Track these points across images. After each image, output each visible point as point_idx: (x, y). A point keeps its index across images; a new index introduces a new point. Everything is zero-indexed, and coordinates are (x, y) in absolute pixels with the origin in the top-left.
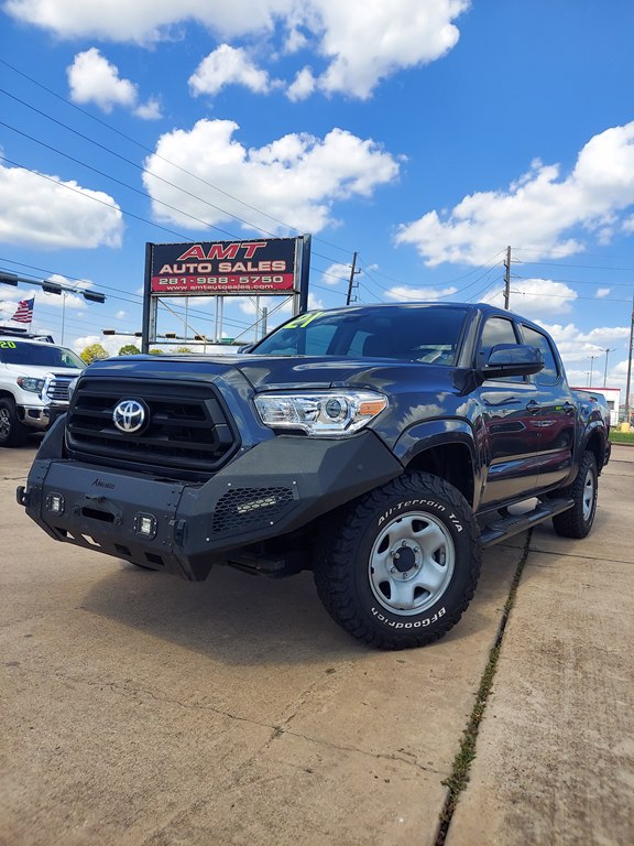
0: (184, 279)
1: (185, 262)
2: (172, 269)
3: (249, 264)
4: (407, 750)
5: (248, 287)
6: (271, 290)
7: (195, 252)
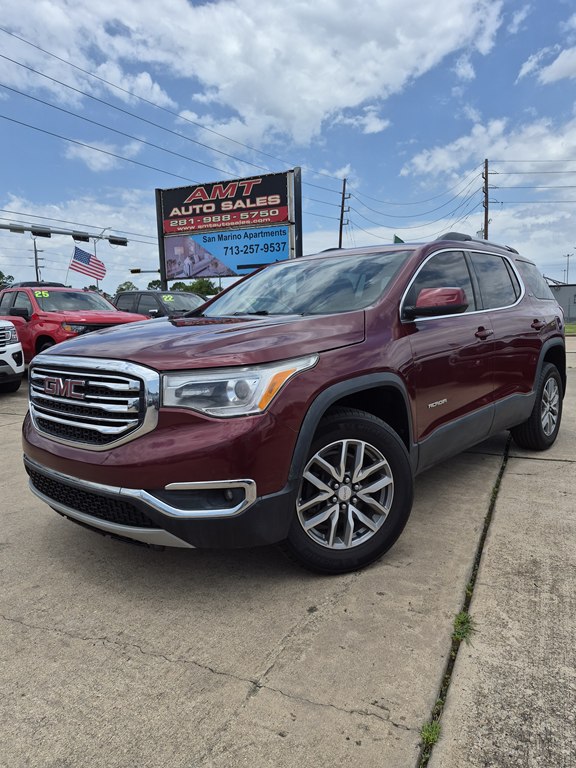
0: (192, 220)
1: (191, 204)
2: (180, 211)
3: (248, 201)
4: (381, 702)
5: (248, 222)
6: (269, 223)
7: (199, 194)
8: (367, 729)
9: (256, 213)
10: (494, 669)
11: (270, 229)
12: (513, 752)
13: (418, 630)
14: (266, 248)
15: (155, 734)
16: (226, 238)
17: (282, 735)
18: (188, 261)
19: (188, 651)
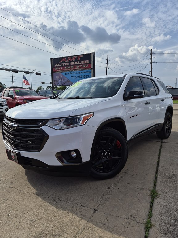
0: (62, 68)
1: (61, 63)
2: (58, 65)
4: (132, 216)
5: (79, 68)
6: (85, 69)
7: (64, 60)
8: (129, 223)
9: (81, 66)
10: (165, 206)
12: (173, 230)
13: (141, 195)
14: (84, 76)
15: (68, 224)
16: (72, 73)
17: (105, 225)
18: (60, 80)
19: (73, 200)
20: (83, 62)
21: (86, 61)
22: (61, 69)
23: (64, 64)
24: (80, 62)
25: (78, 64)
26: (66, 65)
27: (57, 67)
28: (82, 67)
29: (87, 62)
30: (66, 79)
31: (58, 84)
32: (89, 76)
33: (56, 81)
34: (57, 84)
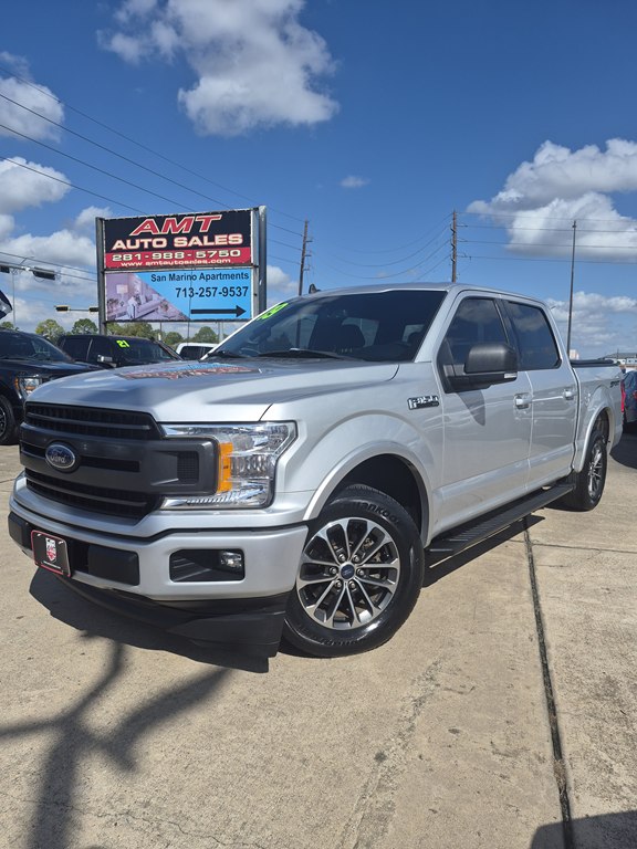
0: (139, 255)
1: (139, 237)
2: (125, 244)
3: (206, 238)
5: (205, 262)
6: (229, 265)
7: (148, 227)
9: (215, 252)
11: (230, 271)
14: (226, 292)
16: (179, 278)
18: (132, 301)
20: (219, 240)
21: (231, 237)
22: (135, 259)
23: (150, 244)
24: (211, 239)
25: (200, 244)
26: (155, 245)
27: (120, 251)
28: (217, 257)
29: (237, 239)
30: (155, 296)
31: (125, 313)
32: (243, 291)
33: (116, 302)
34: (121, 315)
